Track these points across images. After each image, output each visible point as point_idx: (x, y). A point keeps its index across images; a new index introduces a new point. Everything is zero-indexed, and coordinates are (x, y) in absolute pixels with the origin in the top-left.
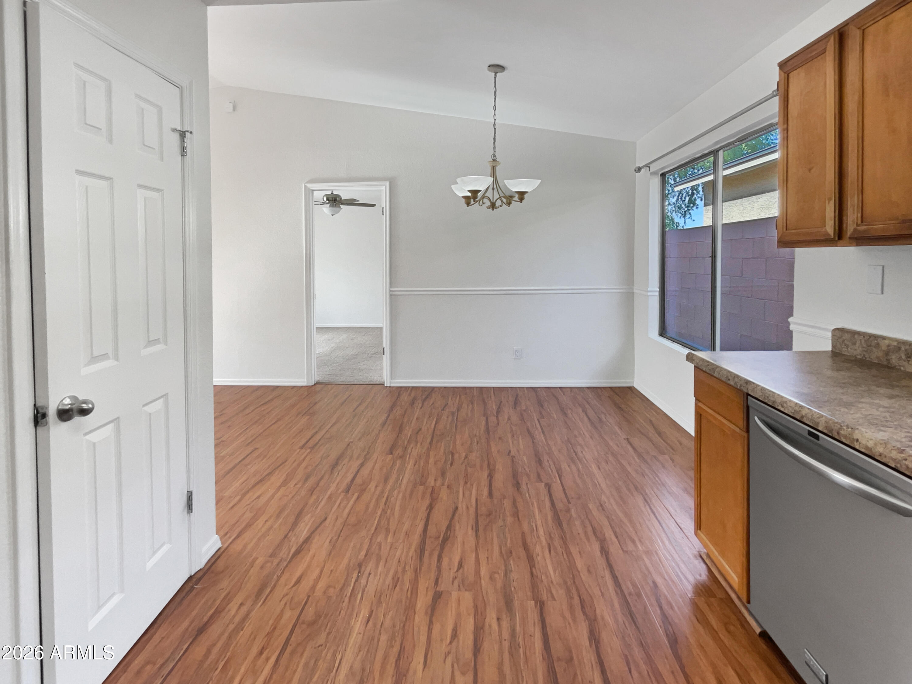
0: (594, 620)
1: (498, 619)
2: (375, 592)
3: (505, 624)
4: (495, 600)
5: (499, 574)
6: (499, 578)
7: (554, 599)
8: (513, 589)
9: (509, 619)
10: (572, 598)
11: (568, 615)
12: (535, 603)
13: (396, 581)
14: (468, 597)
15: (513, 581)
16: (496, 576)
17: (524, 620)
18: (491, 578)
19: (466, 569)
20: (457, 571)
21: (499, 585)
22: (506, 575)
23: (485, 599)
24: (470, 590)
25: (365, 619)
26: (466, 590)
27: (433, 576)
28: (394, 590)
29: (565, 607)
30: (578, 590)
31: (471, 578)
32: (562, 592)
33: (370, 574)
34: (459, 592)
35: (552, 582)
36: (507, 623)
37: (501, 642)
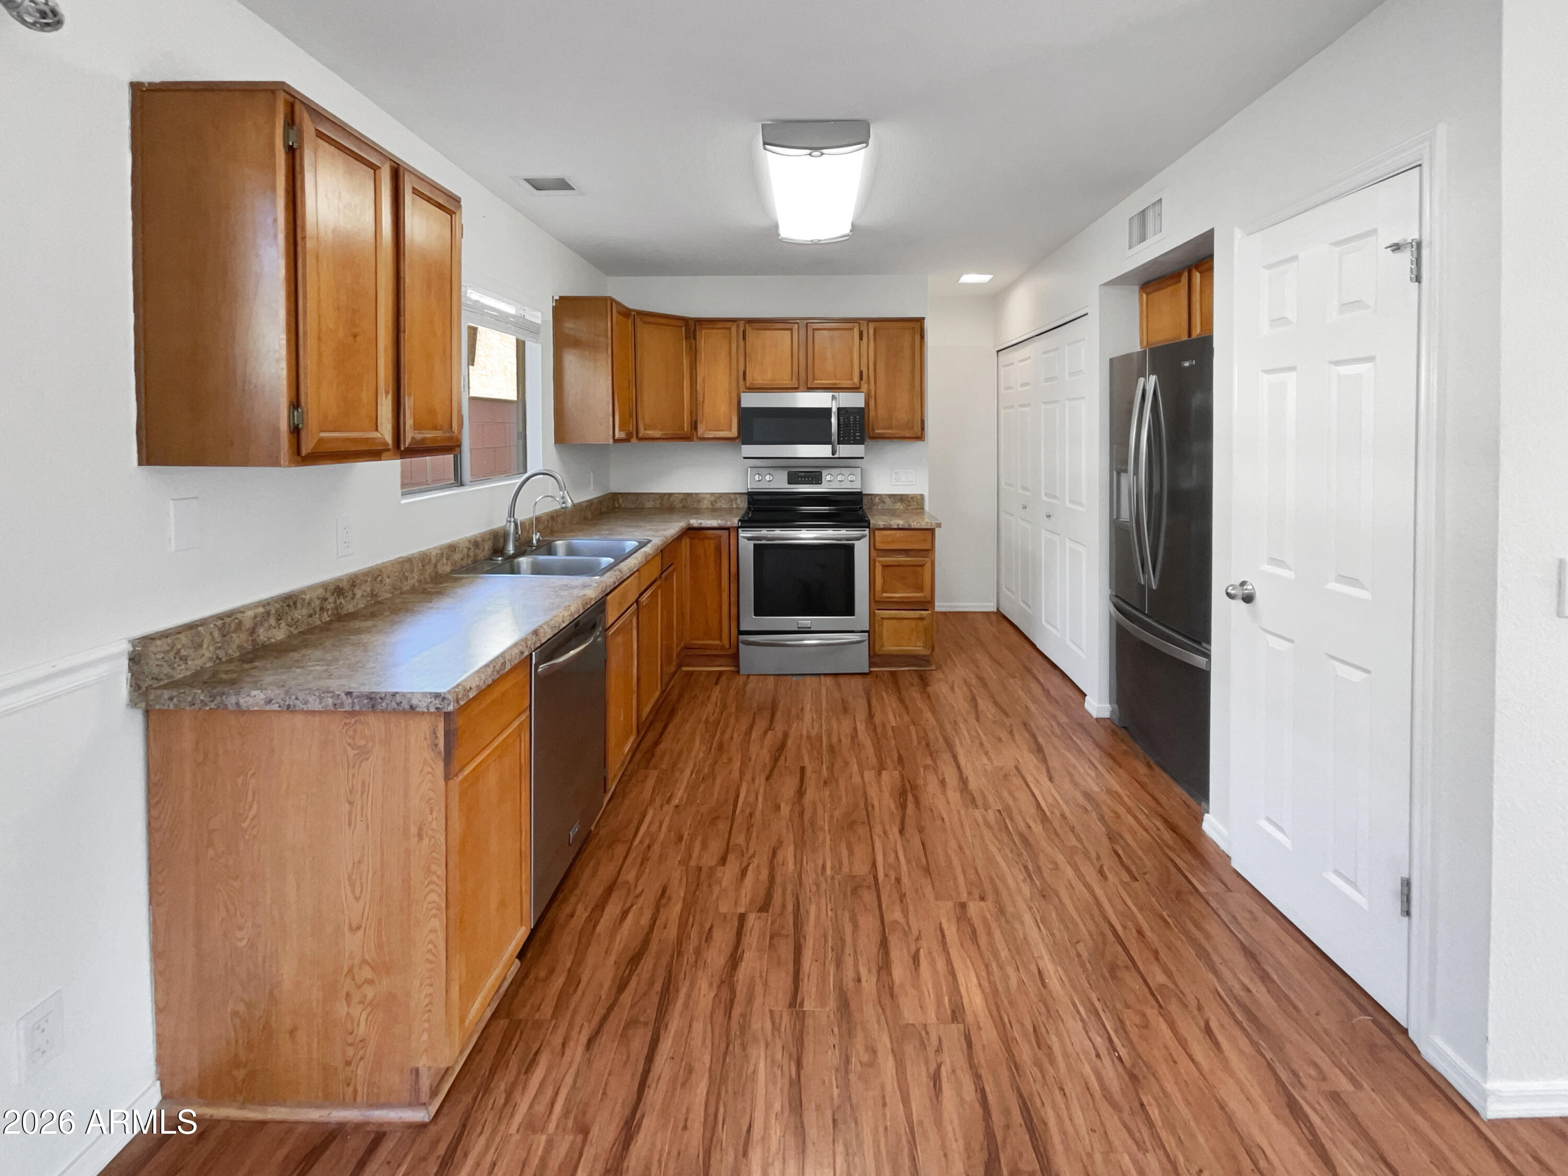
0: (724, 982)
1: (859, 980)
2: (1062, 1021)
3: (850, 974)
4: (864, 1009)
5: (860, 1062)
6: (859, 1054)
8: (836, 1030)
9: (844, 982)
10: (743, 1015)
11: (759, 989)
12: (802, 1006)
13: (1040, 1041)
14: (909, 1014)
15: (834, 1046)
16: (865, 1058)
17: (823, 979)
18: (875, 1052)
19: (924, 1073)
20: (939, 1067)
21: (859, 1039)
22: (848, 1061)
23: (880, 1010)
24: (907, 1025)
25: (1046, 975)
26: (913, 1025)
27: (980, 1057)
28: (1033, 1022)
29: (758, 1001)
30: (727, 1029)
31: (910, 1049)
32: (756, 1026)
33: (1098, 1056)
34: (924, 1022)
35: (767, 1045)
36: (847, 976)
37: (855, 952)
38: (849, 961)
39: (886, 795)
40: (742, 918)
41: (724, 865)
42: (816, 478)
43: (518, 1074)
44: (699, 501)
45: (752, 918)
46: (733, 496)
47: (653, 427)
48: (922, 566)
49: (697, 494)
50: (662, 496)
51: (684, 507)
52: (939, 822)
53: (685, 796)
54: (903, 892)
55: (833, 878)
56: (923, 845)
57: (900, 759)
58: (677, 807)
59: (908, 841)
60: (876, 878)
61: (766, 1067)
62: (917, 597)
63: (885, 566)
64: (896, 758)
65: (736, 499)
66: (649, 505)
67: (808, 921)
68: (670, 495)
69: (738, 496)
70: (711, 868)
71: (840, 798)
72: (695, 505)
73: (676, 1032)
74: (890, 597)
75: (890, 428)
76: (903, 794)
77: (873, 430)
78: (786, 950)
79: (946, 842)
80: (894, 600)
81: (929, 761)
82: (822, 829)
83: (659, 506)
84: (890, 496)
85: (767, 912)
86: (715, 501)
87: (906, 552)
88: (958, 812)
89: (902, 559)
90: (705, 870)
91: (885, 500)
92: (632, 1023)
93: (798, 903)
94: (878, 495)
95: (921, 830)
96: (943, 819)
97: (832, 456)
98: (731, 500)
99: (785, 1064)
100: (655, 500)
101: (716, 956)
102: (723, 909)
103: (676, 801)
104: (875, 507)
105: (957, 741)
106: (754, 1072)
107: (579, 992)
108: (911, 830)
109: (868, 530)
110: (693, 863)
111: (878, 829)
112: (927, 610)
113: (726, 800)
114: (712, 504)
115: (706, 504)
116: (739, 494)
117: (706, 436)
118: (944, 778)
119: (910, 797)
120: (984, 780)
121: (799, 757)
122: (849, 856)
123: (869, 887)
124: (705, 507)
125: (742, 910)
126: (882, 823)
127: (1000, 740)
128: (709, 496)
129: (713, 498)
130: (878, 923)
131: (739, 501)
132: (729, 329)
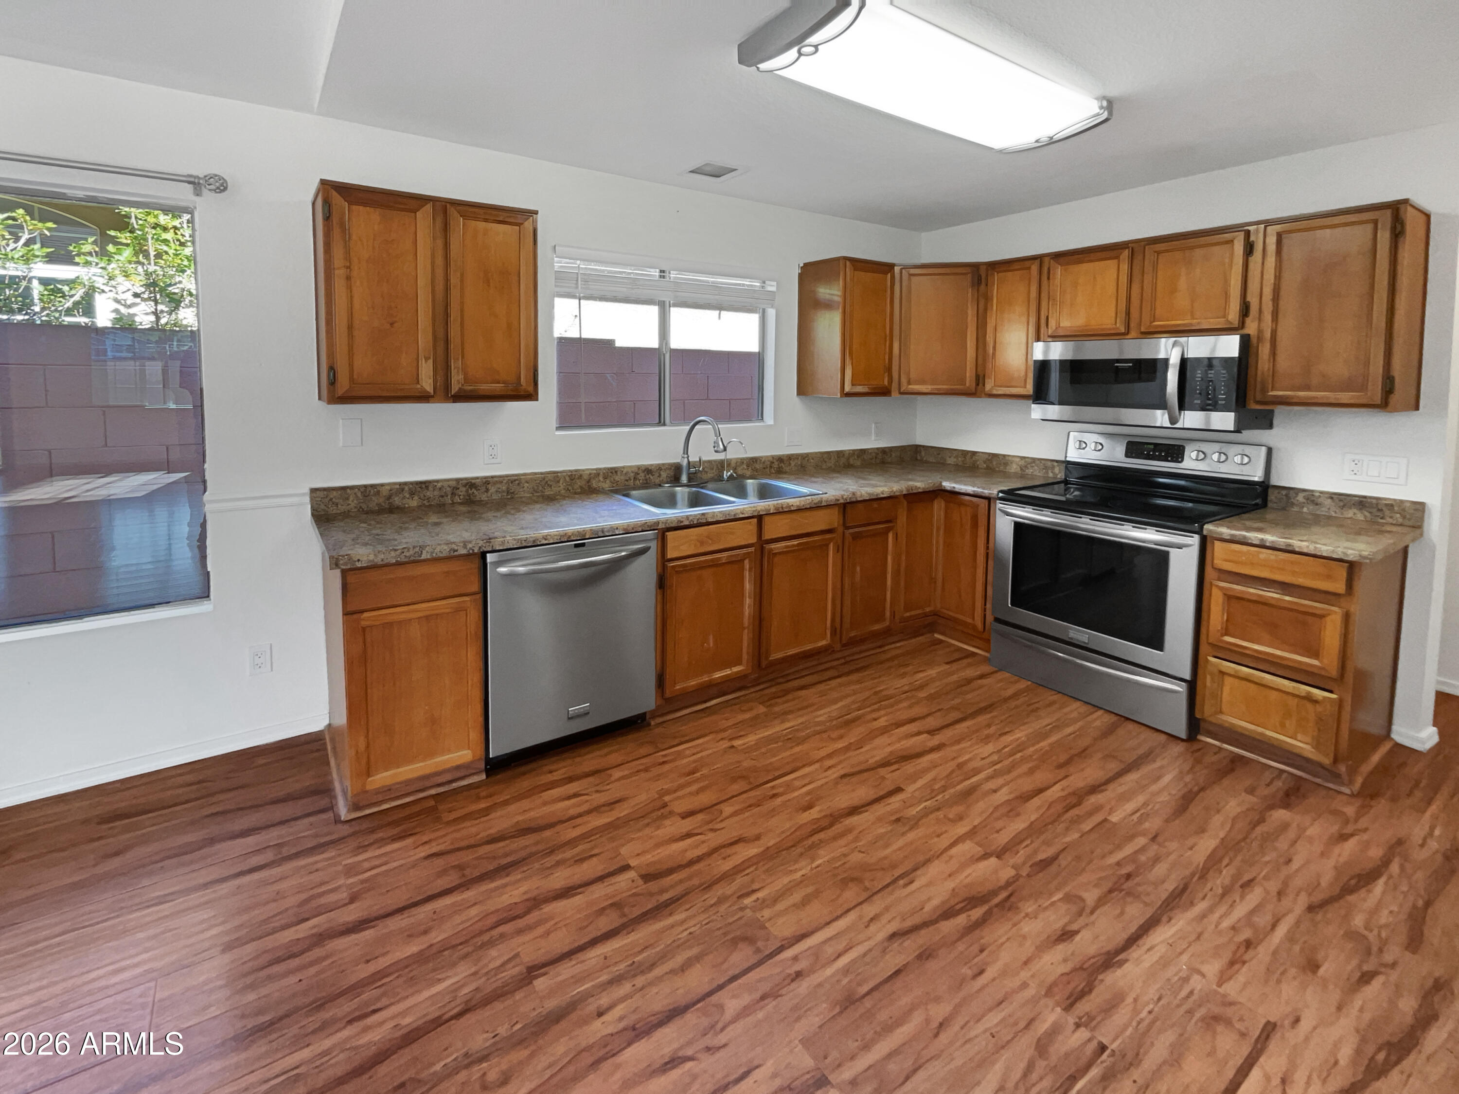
0: (535, 900)
1: (601, 1015)
3: (604, 1000)
4: (562, 1041)
6: (496, 1067)
7: (517, 955)
8: (518, 1026)
9: (590, 1000)
10: (502, 936)
11: (539, 931)
12: (537, 977)
15: (496, 1036)
16: (491, 1074)
17: (578, 980)
18: (505, 1082)
21: (517, 1056)
22: (481, 1059)
23: (569, 1058)
29: (525, 938)
30: (481, 933)
32: (494, 953)
35: (475, 974)
36: (599, 999)
37: (641, 989)
38: (626, 988)
39: (950, 884)
40: (626, 868)
41: (683, 818)
42: (1175, 452)
43: (389, 838)
44: (1006, 464)
45: (631, 874)
46: (1049, 463)
47: (922, 382)
48: (1322, 617)
49: (1004, 456)
50: (965, 453)
51: (988, 468)
52: (967, 971)
53: (753, 743)
54: (783, 991)
55: (742, 909)
56: (897, 973)
57: (1045, 864)
58: (733, 747)
59: (884, 951)
60: (781, 949)
61: (447, 987)
62: (1300, 662)
63: (1230, 598)
64: (1041, 856)
65: (1053, 467)
66: (951, 461)
67: (660, 921)
68: (974, 453)
69: (1056, 464)
70: (671, 813)
71: (887, 846)
72: (1002, 468)
73: (464, 899)
74: (1246, 648)
75: (1308, 388)
76: (972, 901)
77: (1264, 390)
78: (604, 924)
79: (937, 1000)
80: (1248, 652)
81: (1091, 896)
82: (813, 860)
83: (960, 464)
84: (1332, 496)
85: (645, 883)
86: (1026, 467)
87: (1285, 587)
88: (1024, 985)
89: (1272, 595)
90: (667, 809)
91: (1320, 500)
92: (460, 868)
93: (678, 899)
94: (1304, 490)
95: (925, 955)
96: (981, 972)
97: (1170, 426)
98: (1046, 468)
99: (458, 1001)
100: (957, 457)
101: (560, 879)
102: (623, 851)
103: (736, 743)
104: (1296, 509)
105: (1201, 907)
106: (440, 980)
107: (477, 821)
108: (912, 945)
109: (1197, 538)
110: (667, 798)
111: (869, 910)
112: (1331, 692)
113: (777, 769)
114: (1021, 469)
115: (1014, 468)
116: (1057, 461)
117: (995, 392)
118: (1077, 932)
119: (977, 913)
120: (1152, 993)
121: (913, 778)
122: (794, 905)
123: (758, 951)
124: (1013, 471)
125: (633, 863)
126: (887, 909)
127: (1313, 966)
128: (1018, 459)
129: (1022, 463)
130: (707, 988)
131: (1057, 470)
132: (1029, 268)
